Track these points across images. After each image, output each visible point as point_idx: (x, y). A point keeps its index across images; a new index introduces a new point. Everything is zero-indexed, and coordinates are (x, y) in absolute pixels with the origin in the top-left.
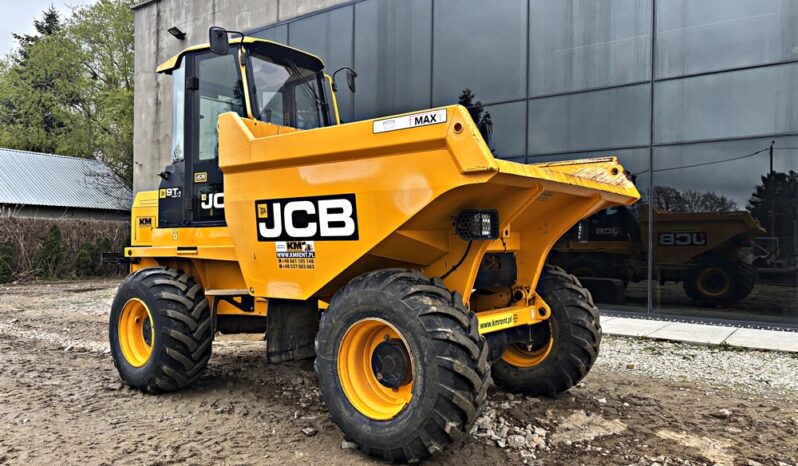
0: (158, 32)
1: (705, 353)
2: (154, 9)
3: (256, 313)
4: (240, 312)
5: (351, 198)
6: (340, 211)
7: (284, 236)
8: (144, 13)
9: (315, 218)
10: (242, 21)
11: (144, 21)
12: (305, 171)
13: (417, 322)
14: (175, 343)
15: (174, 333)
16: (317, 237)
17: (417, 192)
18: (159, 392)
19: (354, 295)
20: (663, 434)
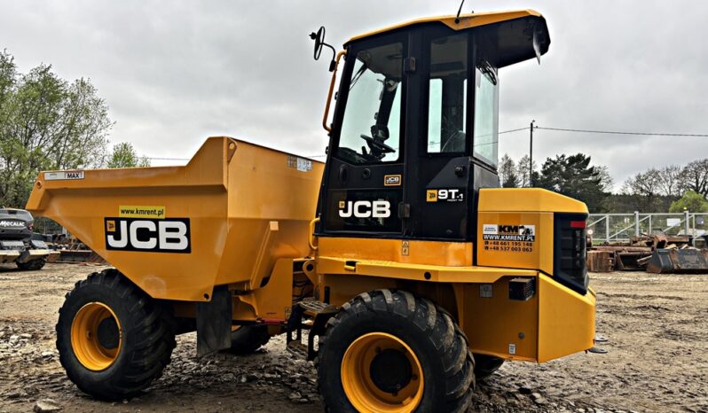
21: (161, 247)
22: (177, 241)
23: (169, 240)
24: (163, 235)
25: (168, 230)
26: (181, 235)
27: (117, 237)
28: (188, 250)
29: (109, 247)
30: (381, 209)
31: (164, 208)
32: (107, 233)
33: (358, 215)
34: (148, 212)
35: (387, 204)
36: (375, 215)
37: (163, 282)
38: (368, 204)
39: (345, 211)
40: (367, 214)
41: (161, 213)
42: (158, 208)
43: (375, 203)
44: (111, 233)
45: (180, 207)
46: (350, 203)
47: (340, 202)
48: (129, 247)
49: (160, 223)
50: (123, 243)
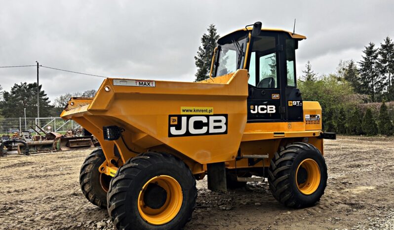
21: (210, 132)
22: (220, 127)
23: (215, 127)
24: (212, 124)
25: (215, 121)
26: (223, 124)
27: (178, 127)
28: (226, 132)
29: (170, 135)
30: (271, 109)
31: (212, 108)
32: (170, 126)
33: (260, 112)
34: (202, 111)
35: (274, 107)
36: (269, 112)
37: (209, 153)
38: (265, 107)
39: (254, 110)
40: (265, 112)
41: (210, 111)
42: (208, 108)
43: (269, 106)
44: (173, 126)
45: (223, 107)
46: (256, 107)
47: (251, 106)
48: (188, 134)
49: (210, 117)
50: (183, 131)
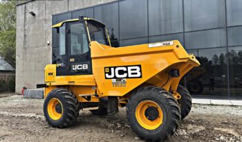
0: (25, 13)
1: (208, 107)
2: (24, 6)
3: (92, 101)
4: (86, 101)
5: (140, 66)
6: (135, 70)
7: (115, 77)
8: (20, 7)
9: (127, 72)
10: (55, 11)
11: (20, 9)
12: (122, 58)
13: (163, 101)
14: (70, 111)
15: (70, 109)
16: (127, 77)
17: (163, 64)
18: (64, 127)
19: (140, 94)
20: (216, 129)
